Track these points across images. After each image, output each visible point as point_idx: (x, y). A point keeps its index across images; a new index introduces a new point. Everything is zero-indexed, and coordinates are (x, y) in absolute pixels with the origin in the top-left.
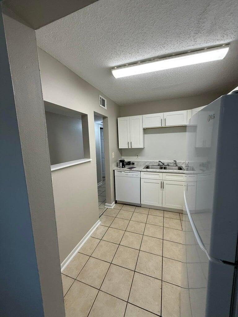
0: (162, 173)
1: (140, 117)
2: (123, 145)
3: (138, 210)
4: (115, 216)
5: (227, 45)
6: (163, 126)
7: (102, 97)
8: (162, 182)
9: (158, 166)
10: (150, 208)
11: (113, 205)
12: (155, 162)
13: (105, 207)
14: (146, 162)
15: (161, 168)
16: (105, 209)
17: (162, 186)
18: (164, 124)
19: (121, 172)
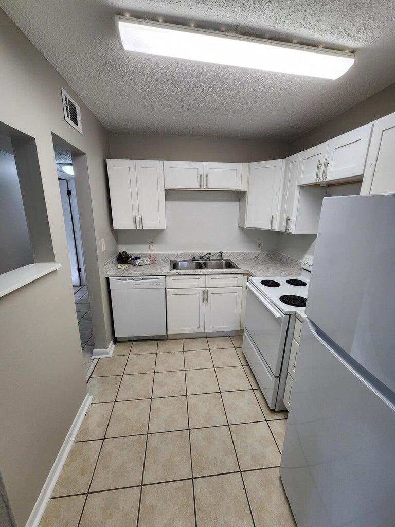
0: (204, 276)
1: (158, 164)
2: (122, 222)
3: (163, 347)
4: (119, 371)
5: (353, 52)
6: (202, 188)
7: (68, 97)
8: (206, 292)
9: (193, 260)
10: (183, 338)
11: (111, 349)
12: (185, 255)
13: (92, 357)
14: (169, 255)
15: (200, 266)
16: (95, 362)
17: (205, 297)
18: (205, 185)
19: (125, 280)
